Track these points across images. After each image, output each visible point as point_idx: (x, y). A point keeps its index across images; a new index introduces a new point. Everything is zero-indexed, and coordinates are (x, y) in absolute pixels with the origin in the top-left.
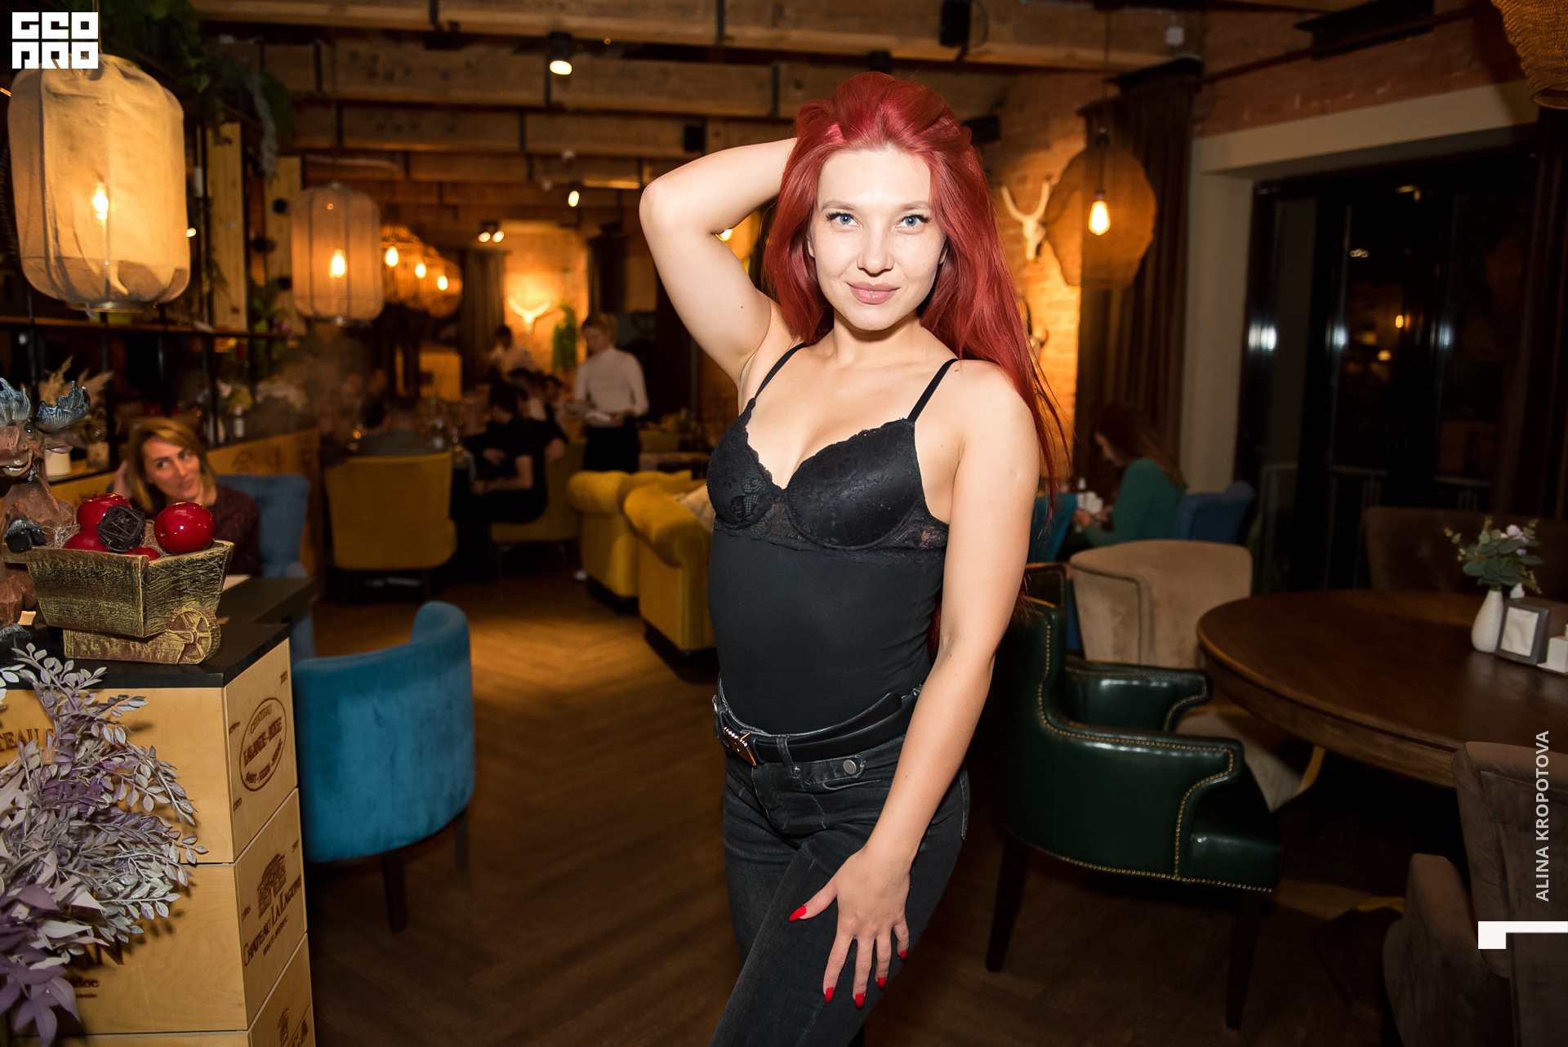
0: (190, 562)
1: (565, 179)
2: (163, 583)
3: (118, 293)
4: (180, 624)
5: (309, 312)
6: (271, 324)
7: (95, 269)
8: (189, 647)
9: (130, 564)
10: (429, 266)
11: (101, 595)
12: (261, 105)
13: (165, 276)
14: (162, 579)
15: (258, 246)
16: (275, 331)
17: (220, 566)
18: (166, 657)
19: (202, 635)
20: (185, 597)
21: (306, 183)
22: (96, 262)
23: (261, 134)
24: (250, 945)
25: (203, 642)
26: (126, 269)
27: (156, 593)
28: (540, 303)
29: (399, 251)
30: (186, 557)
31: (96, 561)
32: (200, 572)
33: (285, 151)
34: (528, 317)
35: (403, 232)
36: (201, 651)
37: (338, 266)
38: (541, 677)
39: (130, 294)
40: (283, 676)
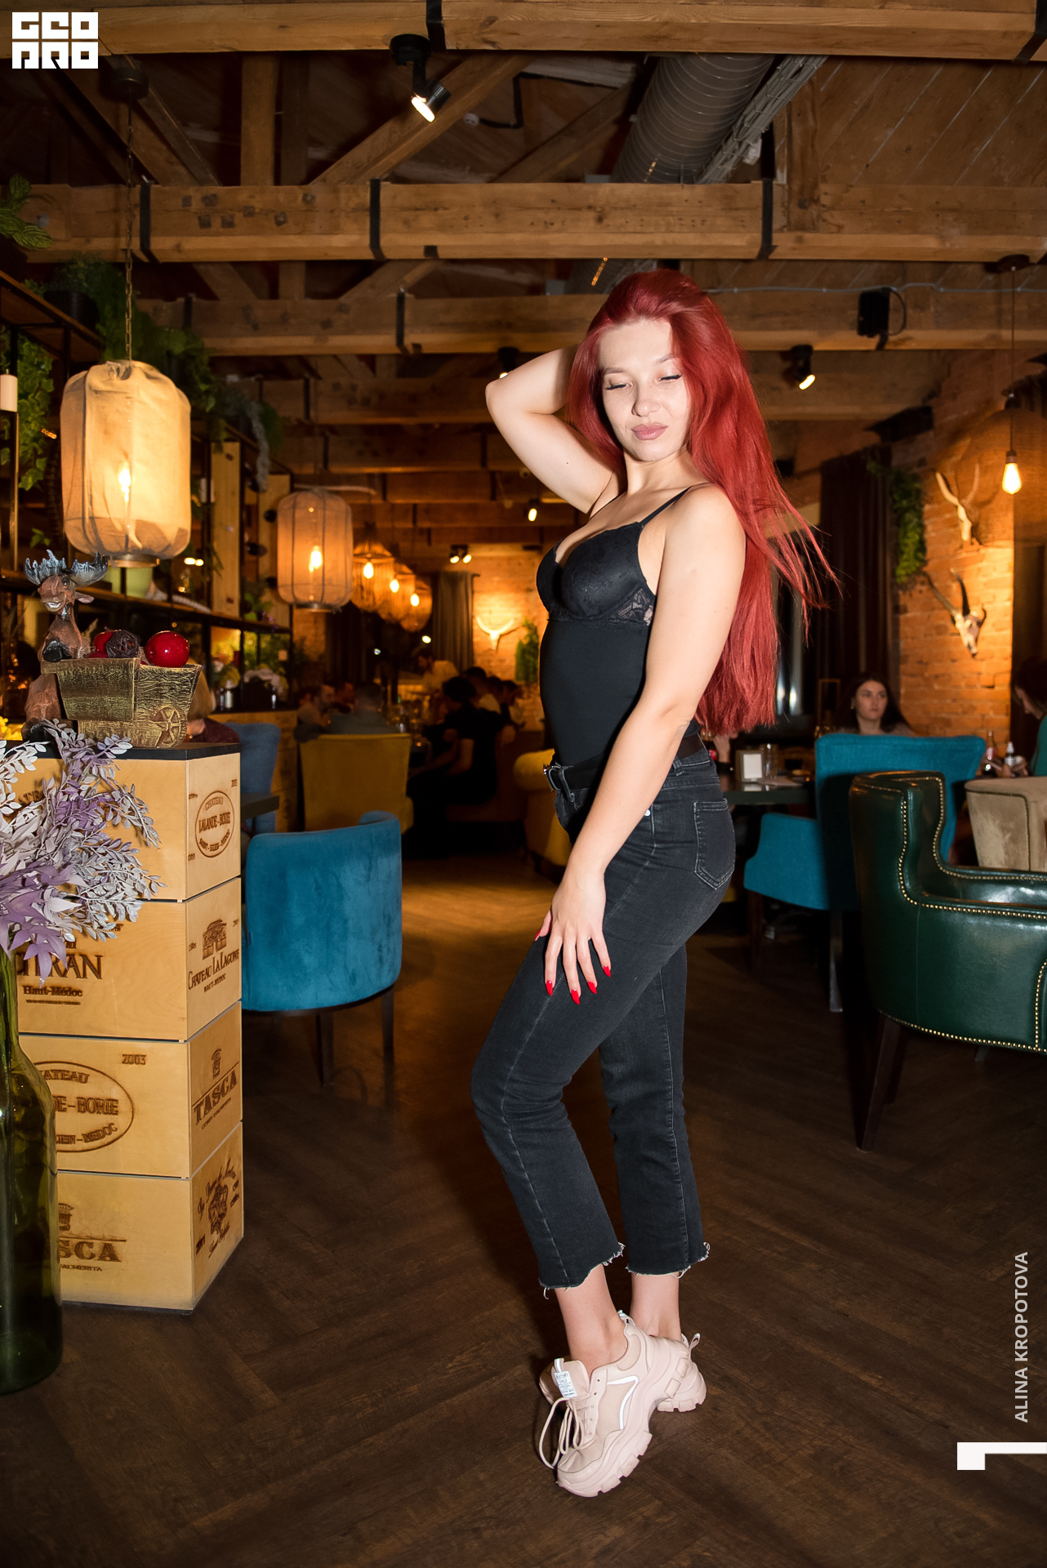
0: (170, 673)
2: (150, 684)
3: (135, 546)
4: (160, 718)
5: (290, 599)
6: (260, 616)
7: (119, 527)
8: (165, 734)
9: (127, 664)
10: (401, 582)
11: (106, 694)
12: (258, 427)
13: (171, 534)
14: (148, 679)
15: (251, 550)
16: (262, 623)
17: (191, 681)
18: (148, 742)
19: (175, 725)
20: (165, 700)
21: (293, 490)
22: (119, 520)
23: (257, 452)
24: (194, 974)
25: (175, 731)
26: (142, 526)
27: (145, 690)
28: (505, 622)
29: (375, 565)
30: (167, 670)
31: (104, 665)
32: (176, 682)
33: (278, 469)
34: (494, 635)
35: (378, 549)
36: (173, 737)
37: (315, 560)
39: (144, 549)
40: (234, 781)
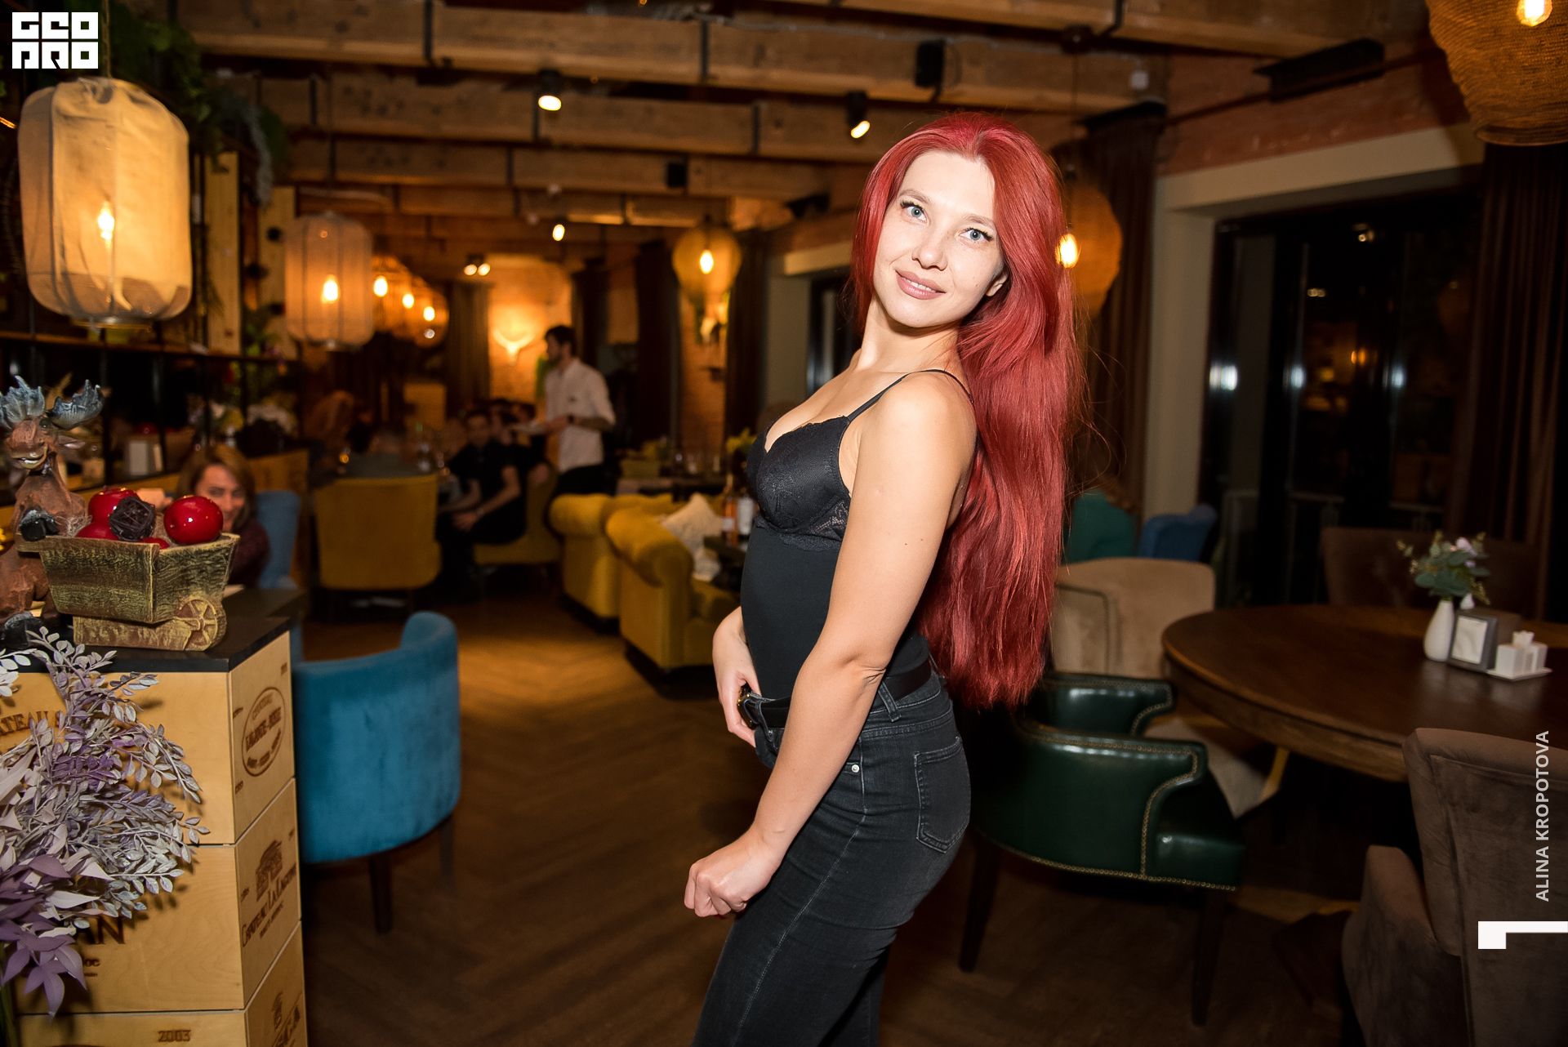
0: (199, 552)
1: (550, 213)
2: (172, 571)
3: (121, 308)
4: (187, 612)
5: (300, 335)
6: (263, 348)
7: (100, 285)
8: (196, 634)
9: (142, 551)
10: (416, 297)
11: (111, 583)
12: (258, 136)
13: (167, 293)
14: (171, 567)
15: (251, 273)
16: (267, 356)
17: (227, 558)
18: (173, 644)
19: (209, 622)
20: (192, 587)
21: (298, 212)
22: (101, 278)
23: (256, 163)
24: (248, 926)
25: (210, 629)
26: (130, 285)
27: (166, 581)
28: (523, 335)
29: (389, 282)
30: (194, 548)
31: (108, 550)
32: (208, 562)
33: (281, 181)
34: (512, 348)
35: (392, 262)
36: (207, 638)
37: (330, 291)
38: (523, 693)
39: (133, 311)
40: (284, 668)
